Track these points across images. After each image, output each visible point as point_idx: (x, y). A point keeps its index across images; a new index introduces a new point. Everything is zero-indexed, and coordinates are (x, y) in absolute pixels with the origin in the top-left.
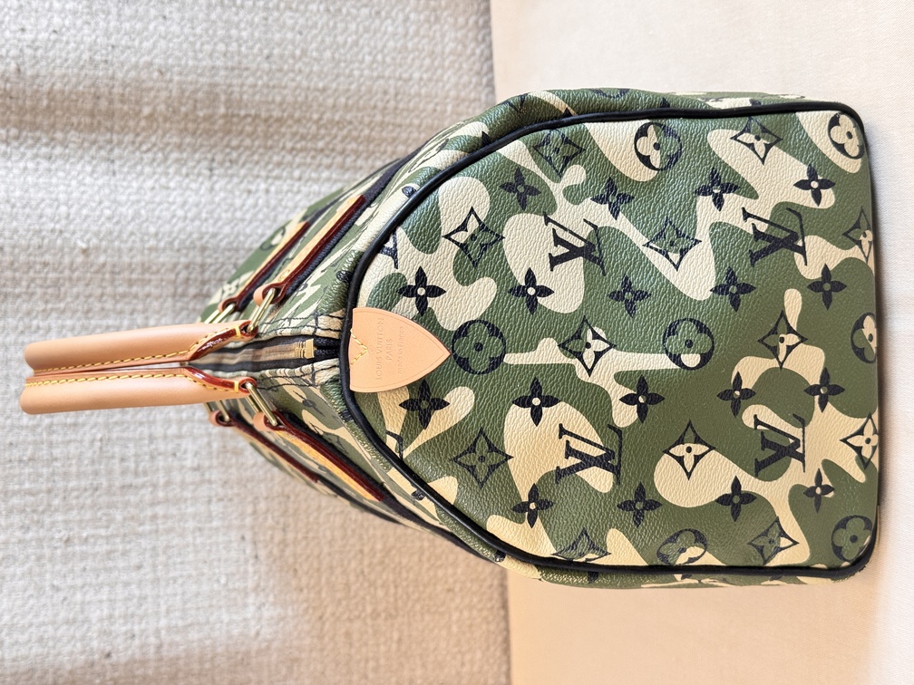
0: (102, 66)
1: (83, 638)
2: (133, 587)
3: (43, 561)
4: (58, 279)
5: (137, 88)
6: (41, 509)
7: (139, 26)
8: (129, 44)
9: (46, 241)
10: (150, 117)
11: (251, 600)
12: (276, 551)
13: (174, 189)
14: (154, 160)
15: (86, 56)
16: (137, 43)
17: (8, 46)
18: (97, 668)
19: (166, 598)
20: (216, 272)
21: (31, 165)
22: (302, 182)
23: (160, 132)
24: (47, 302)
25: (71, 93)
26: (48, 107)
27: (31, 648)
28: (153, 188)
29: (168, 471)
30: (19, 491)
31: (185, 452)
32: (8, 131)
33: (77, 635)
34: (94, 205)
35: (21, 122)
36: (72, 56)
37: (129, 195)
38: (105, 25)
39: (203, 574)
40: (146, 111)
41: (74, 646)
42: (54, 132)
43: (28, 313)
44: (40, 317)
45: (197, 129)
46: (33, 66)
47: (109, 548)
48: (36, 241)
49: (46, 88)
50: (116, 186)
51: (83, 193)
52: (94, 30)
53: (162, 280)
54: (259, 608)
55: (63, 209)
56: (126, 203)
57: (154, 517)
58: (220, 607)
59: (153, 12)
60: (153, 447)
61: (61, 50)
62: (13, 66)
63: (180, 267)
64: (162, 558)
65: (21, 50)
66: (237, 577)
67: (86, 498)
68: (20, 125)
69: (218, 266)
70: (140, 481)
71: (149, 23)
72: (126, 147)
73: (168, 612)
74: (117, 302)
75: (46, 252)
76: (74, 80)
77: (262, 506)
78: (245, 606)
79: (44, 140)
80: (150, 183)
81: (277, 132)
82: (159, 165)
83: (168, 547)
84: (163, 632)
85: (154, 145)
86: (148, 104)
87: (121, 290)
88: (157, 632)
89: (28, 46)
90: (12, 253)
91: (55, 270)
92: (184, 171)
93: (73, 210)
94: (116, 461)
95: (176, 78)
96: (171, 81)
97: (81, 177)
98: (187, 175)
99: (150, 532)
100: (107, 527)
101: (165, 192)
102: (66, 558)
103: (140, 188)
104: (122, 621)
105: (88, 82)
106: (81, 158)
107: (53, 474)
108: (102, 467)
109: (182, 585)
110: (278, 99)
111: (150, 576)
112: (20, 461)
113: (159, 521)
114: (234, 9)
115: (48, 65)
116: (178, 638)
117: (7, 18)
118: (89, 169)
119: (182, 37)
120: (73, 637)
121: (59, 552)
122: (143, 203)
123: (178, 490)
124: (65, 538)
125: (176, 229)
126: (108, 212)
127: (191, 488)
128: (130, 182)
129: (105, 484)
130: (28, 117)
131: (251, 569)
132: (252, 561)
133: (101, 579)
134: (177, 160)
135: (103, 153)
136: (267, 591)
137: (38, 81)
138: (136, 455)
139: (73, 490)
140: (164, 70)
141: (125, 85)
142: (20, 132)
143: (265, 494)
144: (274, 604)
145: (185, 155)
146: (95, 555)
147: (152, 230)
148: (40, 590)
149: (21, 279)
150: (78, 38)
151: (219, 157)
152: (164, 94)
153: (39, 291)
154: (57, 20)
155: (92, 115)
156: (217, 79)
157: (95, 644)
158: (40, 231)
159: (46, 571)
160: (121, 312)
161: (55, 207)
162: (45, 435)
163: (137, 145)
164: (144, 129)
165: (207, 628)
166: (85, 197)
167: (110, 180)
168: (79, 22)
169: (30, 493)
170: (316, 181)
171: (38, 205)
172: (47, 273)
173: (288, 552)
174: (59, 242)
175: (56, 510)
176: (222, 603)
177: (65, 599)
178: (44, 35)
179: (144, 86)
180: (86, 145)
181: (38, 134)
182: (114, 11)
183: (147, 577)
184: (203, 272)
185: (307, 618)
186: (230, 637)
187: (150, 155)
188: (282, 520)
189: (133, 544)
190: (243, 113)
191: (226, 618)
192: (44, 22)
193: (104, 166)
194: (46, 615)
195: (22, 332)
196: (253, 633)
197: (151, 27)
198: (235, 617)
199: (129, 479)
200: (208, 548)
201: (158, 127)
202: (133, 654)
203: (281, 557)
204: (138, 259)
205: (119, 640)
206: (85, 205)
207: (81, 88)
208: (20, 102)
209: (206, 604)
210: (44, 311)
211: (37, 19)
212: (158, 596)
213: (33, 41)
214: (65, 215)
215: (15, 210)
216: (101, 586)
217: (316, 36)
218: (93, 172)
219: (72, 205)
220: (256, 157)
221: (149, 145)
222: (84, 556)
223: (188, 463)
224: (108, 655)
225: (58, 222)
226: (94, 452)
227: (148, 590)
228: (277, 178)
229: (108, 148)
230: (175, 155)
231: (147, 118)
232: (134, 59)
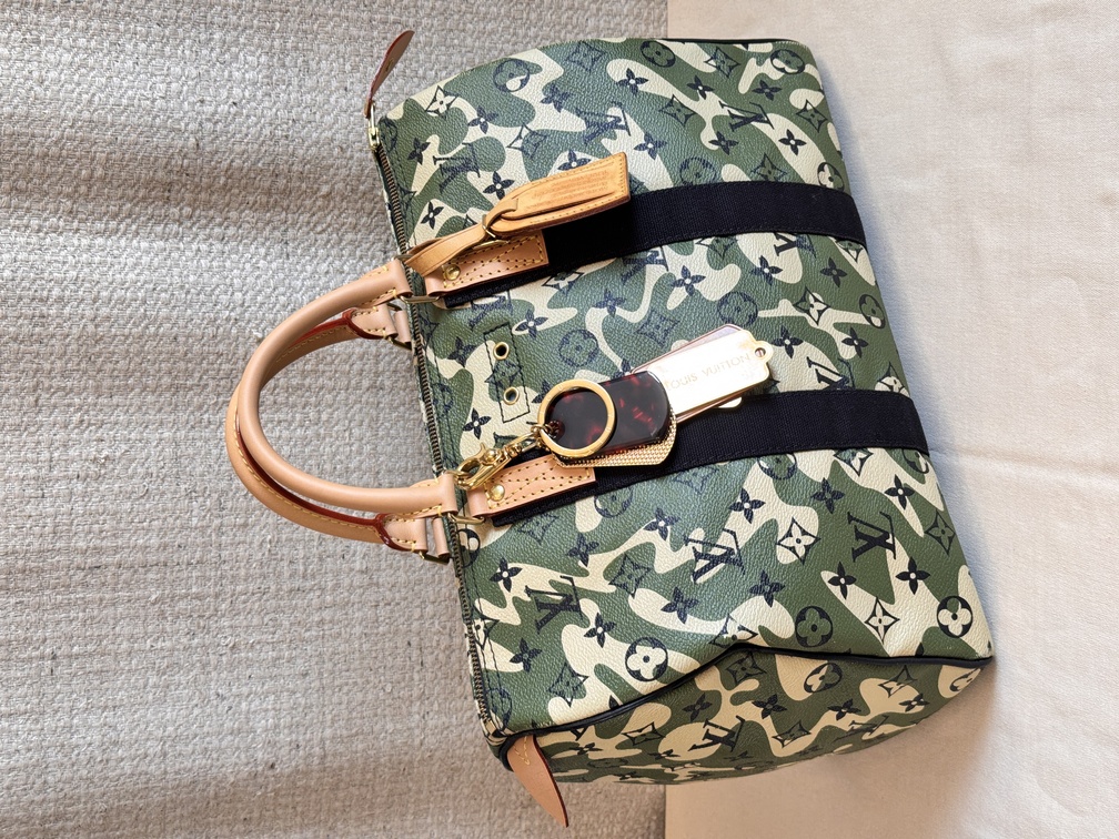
0: (283, 141)
1: (248, 748)
2: (298, 695)
3: (208, 669)
4: (232, 370)
5: (316, 166)
6: (207, 614)
7: (320, 98)
8: (311, 118)
9: (221, 329)
10: (327, 196)
11: (415, 709)
12: (441, 656)
13: (348, 274)
14: (328, 241)
15: (267, 131)
16: (318, 116)
17: (186, 120)
18: (260, 780)
19: (331, 707)
20: (390, 363)
21: (204, 247)
23: (336, 212)
24: (219, 395)
25: (249, 170)
26: (225, 185)
27: (194, 761)
28: (327, 272)
29: (337, 574)
30: (186, 596)
31: (354, 555)
32: (181, 209)
33: (242, 746)
34: (269, 291)
35: (195, 200)
36: (252, 130)
37: (304, 279)
38: (286, 97)
39: (368, 682)
40: (325, 189)
41: (238, 757)
42: (228, 211)
43: (200, 407)
44: (211, 412)
45: (374, 208)
46: (212, 142)
47: (275, 654)
48: (211, 331)
49: (225, 165)
50: (290, 270)
51: (258, 278)
52: (275, 103)
53: (336, 371)
54: (424, 717)
55: (238, 295)
56: (301, 289)
57: (322, 622)
58: (385, 716)
59: (334, 84)
60: (321, 549)
61: (241, 125)
62: (192, 140)
63: (354, 358)
64: (329, 665)
65: (200, 124)
66: (403, 684)
67: (253, 602)
68: (193, 205)
69: (393, 356)
70: (308, 584)
71: (329, 96)
72: (300, 228)
73: (333, 721)
74: (290, 395)
75: (220, 342)
76: (254, 156)
77: (430, 609)
78: (410, 714)
79: (218, 220)
80: (324, 267)
82: (333, 247)
83: (334, 653)
84: (328, 742)
85: (329, 226)
86: (326, 183)
87: (294, 382)
88: (322, 740)
89: (209, 120)
90: (185, 343)
91: (229, 361)
92: (358, 253)
93: (248, 297)
94: (285, 563)
95: (357, 155)
96: (352, 157)
97: (254, 260)
98: (361, 258)
99: (317, 638)
100: (274, 633)
101: (339, 278)
102: (232, 666)
103: (315, 272)
104: (286, 731)
105: (268, 159)
106: (255, 239)
107: (222, 577)
108: (270, 570)
109: (347, 694)
111: (316, 684)
112: (189, 564)
113: (326, 628)
114: (415, 80)
115: (228, 140)
116: (340, 748)
117: (185, 88)
118: (262, 251)
120: (238, 748)
121: (224, 659)
122: (318, 289)
123: (346, 594)
124: (231, 645)
126: (283, 299)
127: (359, 591)
128: (304, 266)
129: (273, 588)
130: (203, 196)
131: (416, 677)
132: (418, 668)
133: (266, 687)
134: (351, 242)
135: (277, 234)
136: (432, 699)
137: (216, 158)
138: (306, 558)
139: (241, 594)
140: (344, 146)
141: (305, 162)
142: (194, 210)
143: (432, 598)
144: (438, 712)
145: (359, 236)
146: (260, 662)
148: (205, 700)
149: (193, 370)
150: (259, 112)
152: (344, 172)
153: (212, 383)
154: (237, 91)
155: (269, 193)
157: (260, 755)
158: (215, 320)
159: (211, 680)
160: (294, 406)
161: (229, 293)
162: (214, 537)
163: (312, 225)
164: (320, 209)
165: (371, 737)
166: (260, 281)
167: (283, 263)
168: (259, 94)
169: (198, 597)
171: (213, 290)
172: (221, 364)
173: (453, 658)
174: (234, 331)
175: (223, 616)
176: (386, 712)
177: (230, 708)
178: (223, 108)
179: (324, 163)
180: (260, 225)
181: (211, 212)
182: (295, 81)
183: (312, 685)
184: (377, 363)
185: (471, 726)
186: (394, 747)
187: (324, 236)
188: (449, 625)
189: (299, 651)
191: (390, 727)
192: (224, 94)
193: (277, 247)
194: (210, 726)
195: (193, 427)
196: (417, 742)
197: (332, 100)
198: (399, 726)
199: (298, 583)
200: (374, 655)
201: (334, 207)
202: (297, 766)
203: (447, 663)
205: (284, 751)
206: (260, 291)
207: (260, 165)
208: (197, 180)
209: (371, 713)
210: (216, 404)
211: (217, 90)
212: (324, 706)
213: (213, 115)
214: (240, 302)
215: (189, 297)
216: (267, 695)
218: (267, 254)
219: (247, 292)
221: (324, 225)
222: (249, 663)
223: (357, 566)
224: (272, 766)
225: (232, 310)
226: (263, 555)
227: (314, 698)
229: (283, 228)
230: (349, 236)
231: (324, 197)
232: (314, 135)
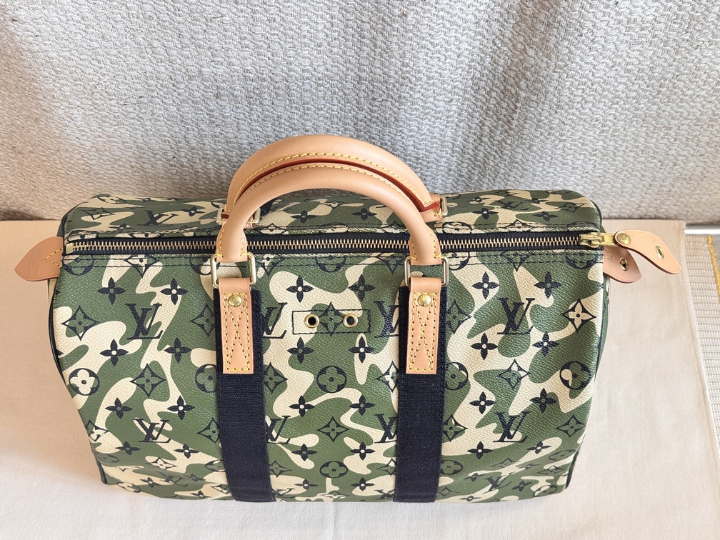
0: (577, 33)
5: (552, 50)
7: (609, 53)
14: (486, 47)
15: (588, 24)
16: (594, 53)
22: (455, 127)
23: (510, 54)
25: (556, 10)
28: (459, 49)
34: (448, 18)
36: (591, 15)
37: (455, 36)
40: (531, 52)
50: (464, 27)
51: (460, 9)
52: (611, 27)
66: (105, 95)
71: (609, 58)
72: (500, 30)
76: (568, 15)
77: (172, 108)
78: (80, 99)
80: (465, 46)
81: (500, 119)
82: (481, 49)
83: (125, 55)
85: (499, 48)
86: (536, 54)
88: (45, 51)
92: (473, 64)
95: (556, 76)
98: (469, 66)
101: (455, 56)
103: (461, 42)
105: (564, 23)
110: (527, 126)
118: (483, 7)
119: (592, 78)
125: (422, 68)
127: (183, 70)
128: (467, 34)
132: (121, 103)
134: (483, 60)
135: (496, 16)
136: (95, 110)
140: (565, 68)
141: (557, 44)
143: (182, 109)
144: (84, 114)
145: (487, 64)
147: (421, 55)
150: (606, 18)
151: (482, 84)
152: (544, 66)
155: (534, 16)
156: (550, 96)
160: (345, 31)
163: (502, 38)
164: (515, 45)
166: (457, 11)
167: (471, 22)
168: (621, 17)
170: (456, 133)
179: (553, 56)
183: (94, 43)
185: (77, 132)
186: (48, 91)
187: (491, 44)
189: (124, 33)
190: (519, 105)
191: (66, 89)
193: (486, 16)
196: (57, 104)
197: (606, 60)
198: (68, 94)
201: (515, 54)
202: (18, 35)
203: (129, 118)
204: (394, 47)
206: (448, 12)
207: (559, 17)
209: (76, 78)
216: (80, 14)
217: (575, 145)
218: (480, 12)
220: (479, 104)
221: (499, 45)
223: (205, 69)
224: (14, 21)
228: (460, 114)
229: (501, 20)
230: (489, 59)
231: (525, 50)
232: (579, 51)
